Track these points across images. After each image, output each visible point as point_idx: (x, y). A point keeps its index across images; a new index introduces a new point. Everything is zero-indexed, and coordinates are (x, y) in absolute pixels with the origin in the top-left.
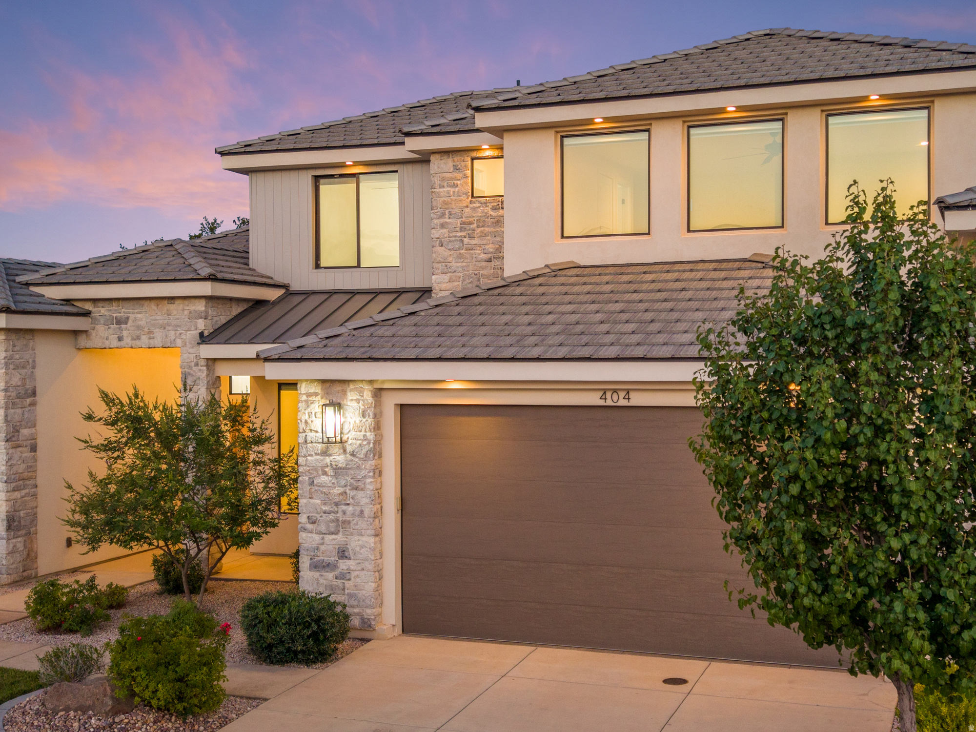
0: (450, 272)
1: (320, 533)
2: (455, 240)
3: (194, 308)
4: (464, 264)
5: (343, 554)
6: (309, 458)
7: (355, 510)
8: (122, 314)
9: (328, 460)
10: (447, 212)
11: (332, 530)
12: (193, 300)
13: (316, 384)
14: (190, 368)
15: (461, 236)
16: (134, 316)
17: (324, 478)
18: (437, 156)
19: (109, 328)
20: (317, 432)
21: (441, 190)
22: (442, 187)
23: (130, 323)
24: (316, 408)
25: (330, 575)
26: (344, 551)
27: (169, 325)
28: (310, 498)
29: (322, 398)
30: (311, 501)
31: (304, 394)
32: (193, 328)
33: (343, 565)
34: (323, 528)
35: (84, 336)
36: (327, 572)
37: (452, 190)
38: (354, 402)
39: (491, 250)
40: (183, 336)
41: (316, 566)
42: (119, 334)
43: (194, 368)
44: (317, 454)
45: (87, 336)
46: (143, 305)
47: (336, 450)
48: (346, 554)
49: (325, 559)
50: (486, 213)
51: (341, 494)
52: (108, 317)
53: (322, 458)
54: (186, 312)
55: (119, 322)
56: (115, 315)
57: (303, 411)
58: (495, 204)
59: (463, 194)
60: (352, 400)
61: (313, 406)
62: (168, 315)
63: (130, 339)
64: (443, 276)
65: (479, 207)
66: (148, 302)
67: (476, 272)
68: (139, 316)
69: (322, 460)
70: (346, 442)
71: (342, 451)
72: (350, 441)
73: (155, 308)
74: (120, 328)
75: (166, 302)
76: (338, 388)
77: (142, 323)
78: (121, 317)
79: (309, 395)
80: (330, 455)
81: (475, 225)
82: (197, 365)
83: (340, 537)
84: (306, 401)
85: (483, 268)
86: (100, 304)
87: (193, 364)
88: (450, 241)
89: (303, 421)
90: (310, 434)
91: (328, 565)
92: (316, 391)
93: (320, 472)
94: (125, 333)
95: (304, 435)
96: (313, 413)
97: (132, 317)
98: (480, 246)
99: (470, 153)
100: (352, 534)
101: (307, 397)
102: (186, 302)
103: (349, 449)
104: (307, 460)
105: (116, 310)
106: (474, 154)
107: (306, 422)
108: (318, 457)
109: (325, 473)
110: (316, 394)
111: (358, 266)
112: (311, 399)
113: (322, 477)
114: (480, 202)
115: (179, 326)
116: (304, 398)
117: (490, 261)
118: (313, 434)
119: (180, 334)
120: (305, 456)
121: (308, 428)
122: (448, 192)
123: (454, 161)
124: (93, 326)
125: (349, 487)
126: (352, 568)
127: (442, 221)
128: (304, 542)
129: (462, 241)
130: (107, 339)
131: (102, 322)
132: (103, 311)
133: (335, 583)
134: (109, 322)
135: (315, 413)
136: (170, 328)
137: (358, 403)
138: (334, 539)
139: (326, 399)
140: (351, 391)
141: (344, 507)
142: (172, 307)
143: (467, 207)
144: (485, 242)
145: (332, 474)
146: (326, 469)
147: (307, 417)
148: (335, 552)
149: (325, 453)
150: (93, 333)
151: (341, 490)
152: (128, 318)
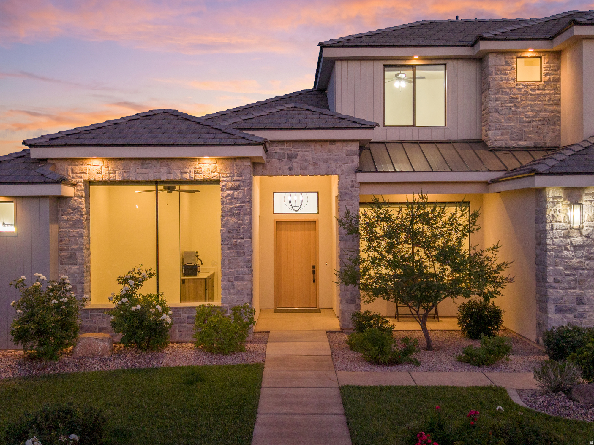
0: (503, 129)
1: (564, 288)
2: (506, 109)
3: (351, 148)
4: (513, 124)
5: (580, 301)
6: (555, 240)
7: (589, 273)
8: (292, 152)
9: (569, 241)
10: (500, 91)
11: (573, 286)
12: (350, 143)
13: (560, 190)
14: (347, 188)
15: (510, 106)
16: (303, 153)
17: (566, 253)
18: (494, 55)
19: (282, 161)
20: (560, 222)
21: (496, 76)
22: (496, 74)
23: (299, 158)
24: (559, 206)
25: (571, 316)
26: (581, 300)
27: (330, 159)
28: (556, 266)
29: (565, 200)
30: (556, 268)
31: (551, 197)
32: (350, 162)
33: (580, 309)
34: (566, 285)
35: (261, 167)
36: (569, 313)
37: (504, 77)
38: (588, 202)
39: (531, 115)
40: (342, 167)
41: (559, 310)
42: (290, 166)
43: (351, 189)
44: (560, 237)
45: (263, 167)
46: (310, 146)
47: (575, 234)
48: (583, 301)
49: (567, 305)
50: (527, 92)
51: (579, 262)
52: (281, 154)
53: (564, 239)
54: (344, 151)
55: (290, 157)
56: (286, 153)
57: (550, 208)
58: (534, 87)
59: (512, 79)
60: (586, 201)
61: (558, 205)
62: (330, 152)
63: (299, 169)
64: (497, 131)
65: (523, 88)
66: (314, 143)
67: (520, 129)
68: (307, 153)
69: (565, 241)
70: (582, 228)
71: (579, 234)
72: (585, 228)
73: (320, 148)
74: (290, 162)
75: (328, 144)
76: (576, 193)
77: (310, 158)
78: (292, 154)
79: (554, 198)
80: (570, 237)
81: (519, 100)
82: (352, 187)
83: (578, 291)
84: (553, 202)
85: (525, 127)
86: (275, 144)
87: (349, 186)
88: (503, 109)
89: (551, 215)
90: (555, 224)
91: (570, 309)
92: (560, 195)
93: (563, 249)
94: (295, 165)
95: (551, 224)
96: (558, 210)
97: (300, 154)
98: (523, 112)
99: (517, 53)
100: (587, 289)
101: (553, 199)
102: (345, 144)
103: (584, 233)
104: (553, 241)
105: (287, 149)
106: (519, 55)
107: (553, 216)
108: (561, 239)
109: (567, 249)
110: (560, 197)
111: (414, 125)
112: (557, 200)
113: (564, 252)
114: (523, 85)
115: (338, 160)
116: (551, 200)
117: (530, 122)
118: (557, 224)
119: (340, 166)
120: (552, 238)
121: (555, 220)
122: (501, 78)
123: (505, 58)
124: (268, 159)
125: (584, 258)
126: (587, 310)
127: (497, 96)
128: (551, 295)
129: (511, 109)
130: (280, 169)
131: (276, 157)
132: (277, 149)
133: (575, 321)
134: (281, 157)
135: (559, 210)
136: (332, 162)
137: (591, 203)
138: (574, 292)
139: (569, 200)
140: (586, 194)
141: (581, 271)
142: (333, 147)
143: (514, 88)
144: (526, 110)
145: (572, 250)
146: (568, 247)
147: (553, 213)
148: (575, 301)
149: (567, 236)
150: (269, 165)
151: (579, 260)
152: (297, 154)
